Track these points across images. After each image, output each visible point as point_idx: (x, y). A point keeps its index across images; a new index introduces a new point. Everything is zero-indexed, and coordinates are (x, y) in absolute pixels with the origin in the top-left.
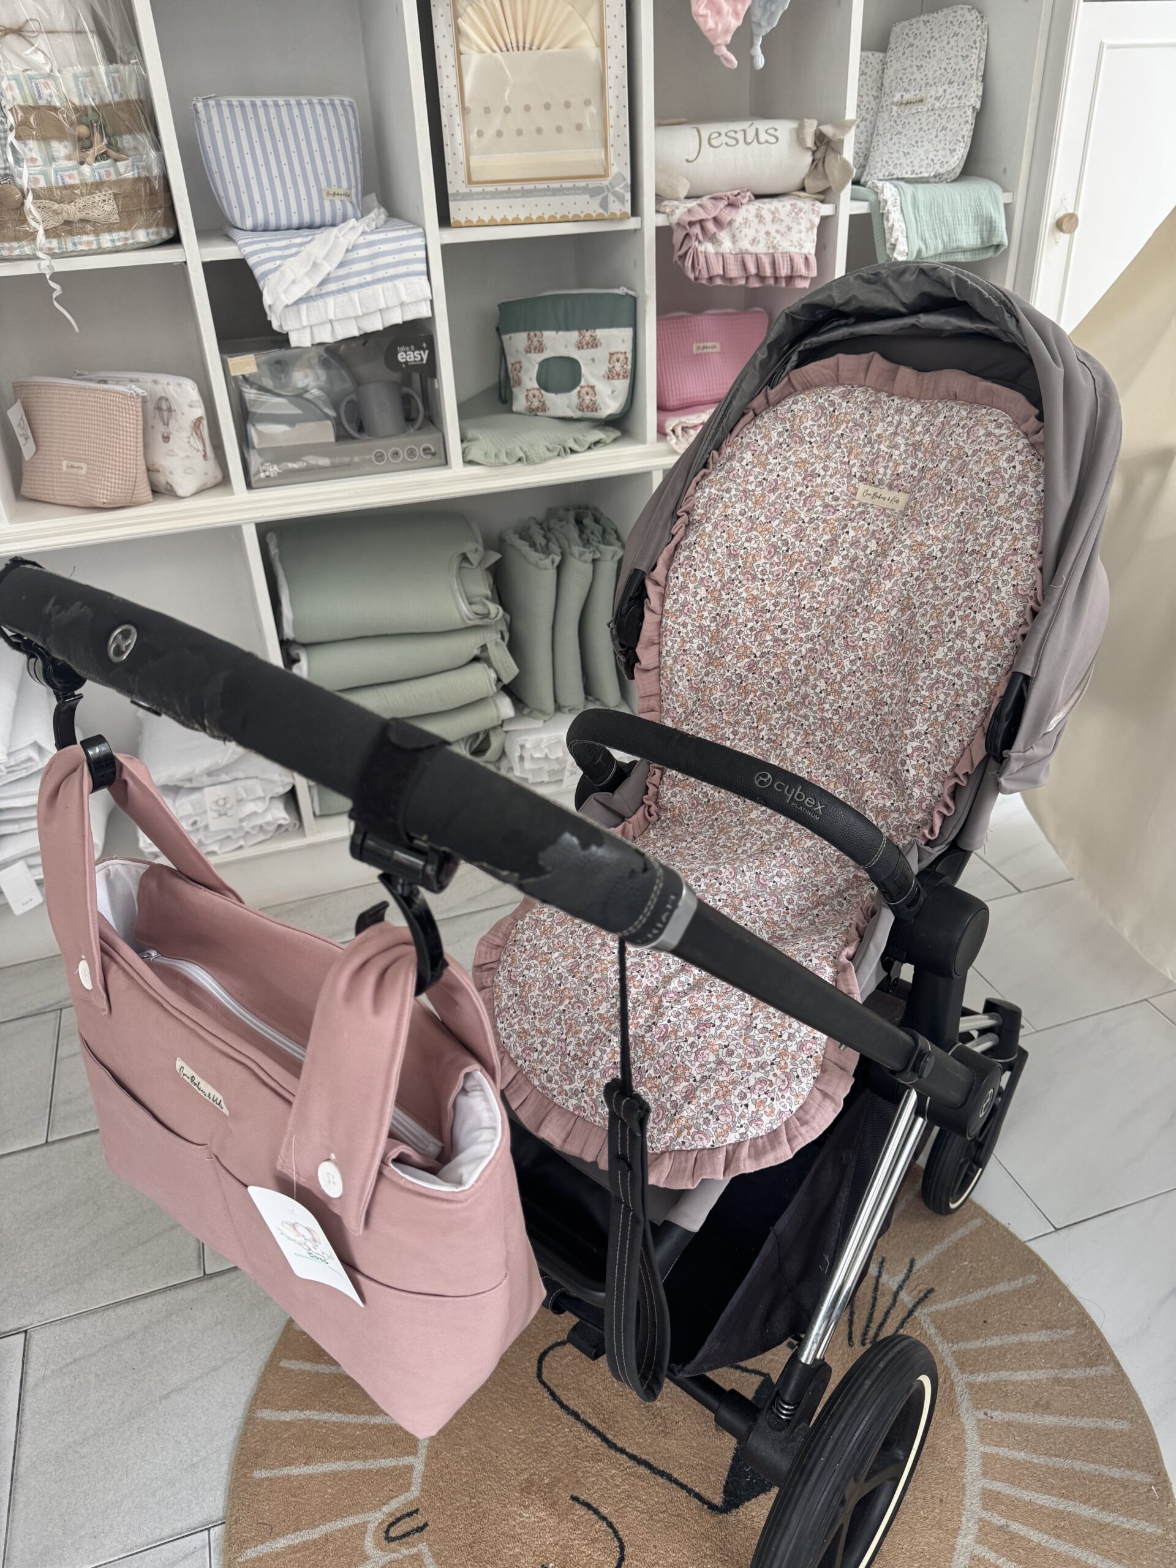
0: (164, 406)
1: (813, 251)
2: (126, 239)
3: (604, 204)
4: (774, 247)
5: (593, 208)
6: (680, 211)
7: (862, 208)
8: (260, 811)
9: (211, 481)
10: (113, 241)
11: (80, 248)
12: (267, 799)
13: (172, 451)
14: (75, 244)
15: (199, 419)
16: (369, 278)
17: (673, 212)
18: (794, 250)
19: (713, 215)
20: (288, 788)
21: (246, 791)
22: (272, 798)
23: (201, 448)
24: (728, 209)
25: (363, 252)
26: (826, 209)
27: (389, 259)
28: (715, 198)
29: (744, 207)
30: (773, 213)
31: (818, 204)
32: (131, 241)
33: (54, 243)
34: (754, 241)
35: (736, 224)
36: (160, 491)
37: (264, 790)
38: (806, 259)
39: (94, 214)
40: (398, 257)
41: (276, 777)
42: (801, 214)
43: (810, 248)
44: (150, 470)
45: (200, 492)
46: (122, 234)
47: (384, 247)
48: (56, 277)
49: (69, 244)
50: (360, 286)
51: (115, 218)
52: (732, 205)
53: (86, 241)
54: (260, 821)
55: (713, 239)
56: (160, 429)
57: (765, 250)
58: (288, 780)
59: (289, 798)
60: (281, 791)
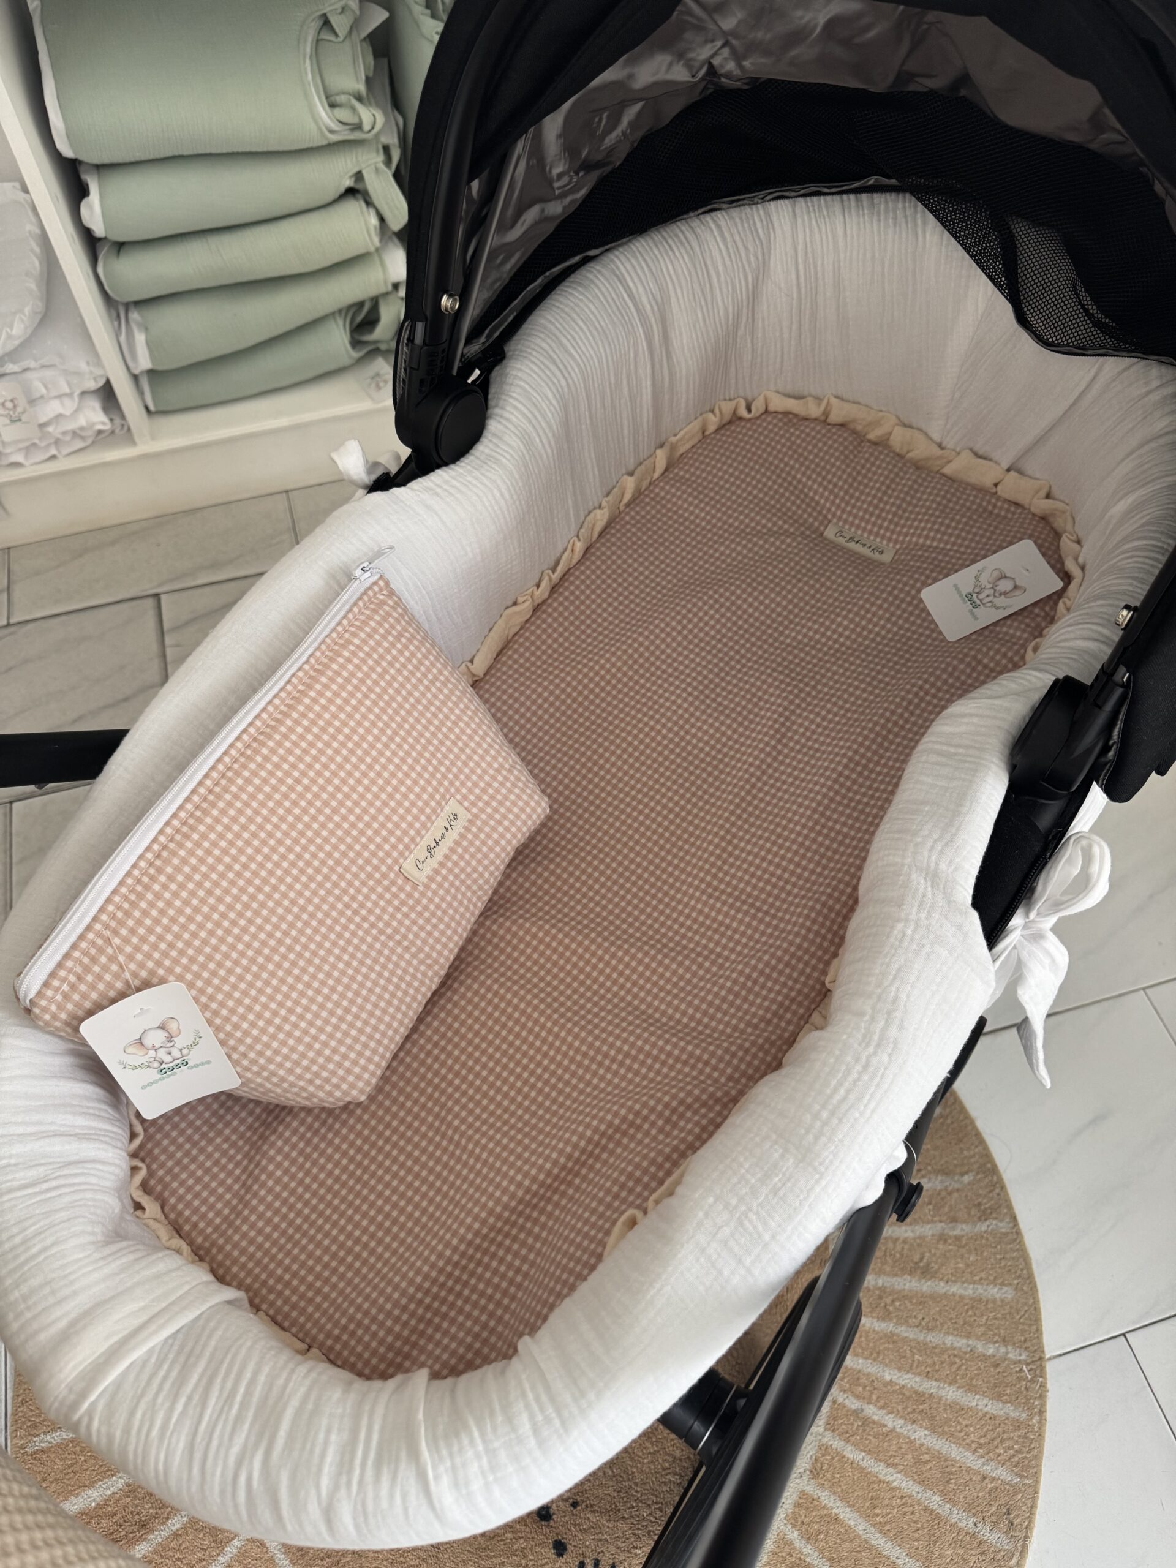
8: (68, 413)
12: (77, 397)
20: (101, 382)
21: (44, 387)
22: (83, 393)
37: (69, 384)
41: (83, 366)
54: (71, 426)
58: (98, 372)
59: (107, 394)
60: (92, 385)
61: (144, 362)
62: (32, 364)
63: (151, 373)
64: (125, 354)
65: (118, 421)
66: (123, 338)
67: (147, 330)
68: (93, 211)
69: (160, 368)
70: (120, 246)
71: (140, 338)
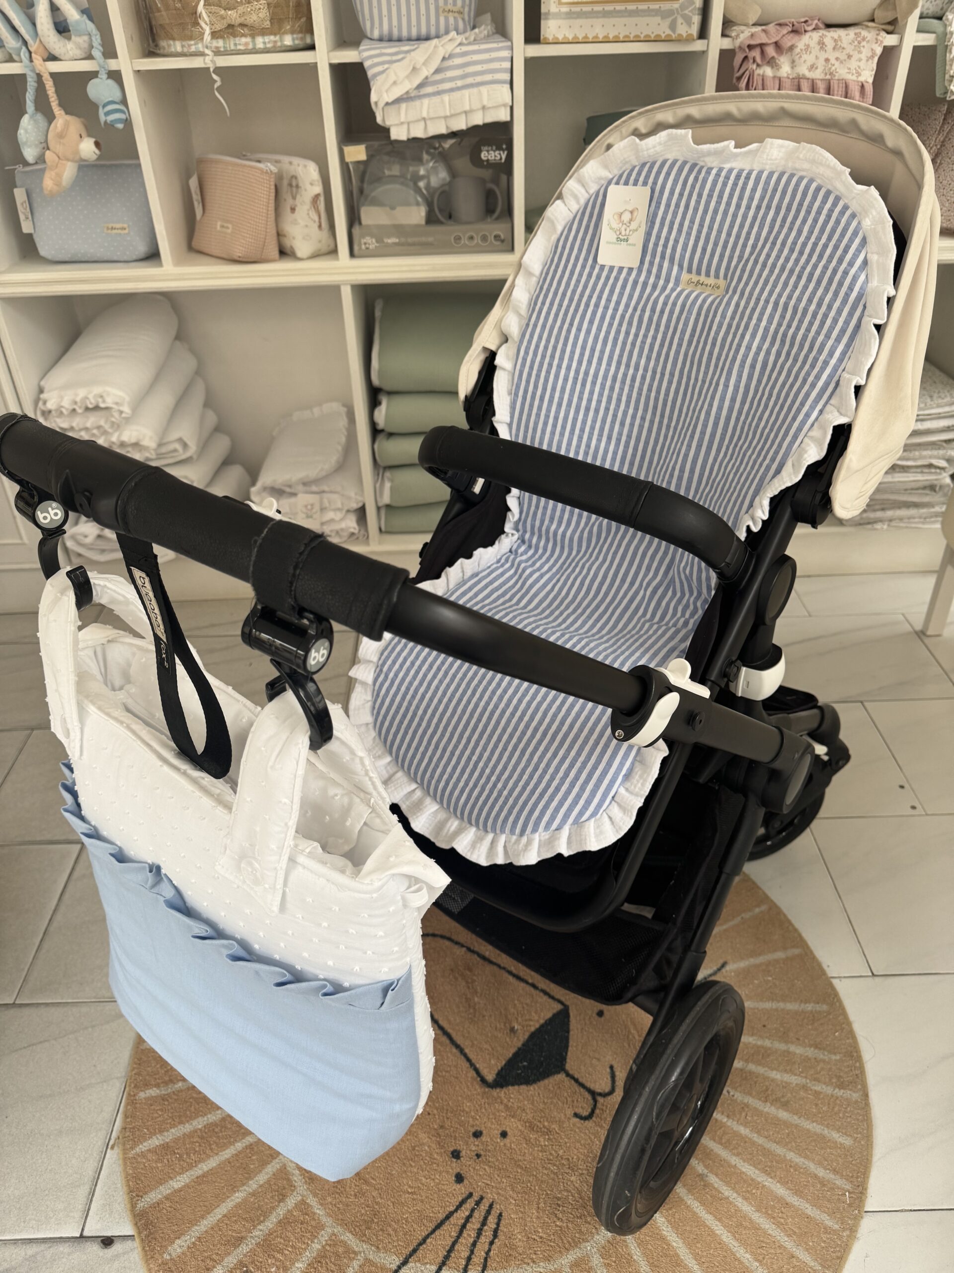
0: (294, 184)
1: (871, 80)
2: (275, 42)
3: (673, 26)
4: (831, 74)
5: (663, 30)
6: (743, 35)
7: (927, 40)
8: (336, 519)
9: (325, 249)
10: (264, 43)
11: (239, 47)
12: (344, 512)
13: (296, 220)
14: (235, 45)
15: (317, 196)
16: (459, 83)
17: (738, 36)
18: (849, 77)
19: (774, 40)
20: (360, 505)
21: (329, 503)
22: (348, 511)
23: (316, 219)
24: (792, 35)
25: (458, 61)
26: (891, 40)
27: (478, 68)
28: (780, 25)
29: (808, 35)
30: (835, 41)
31: (883, 34)
32: (279, 44)
33: (220, 43)
34: (812, 67)
35: (797, 50)
36: (284, 253)
37: (342, 504)
38: (862, 86)
39: (253, 19)
40: (486, 67)
41: (352, 494)
42: (864, 43)
43: (868, 76)
44: (279, 235)
45: (315, 256)
46: (272, 38)
47: (476, 57)
48: (218, 70)
49: (231, 43)
50: (452, 90)
51: (267, 24)
52: (795, 31)
53: (243, 42)
54: (337, 527)
55: (771, 62)
56: (290, 202)
57: (822, 76)
58: (360, 498)
59: (361, 513)
60: (355, 506)
61: (386, 499)
62: (326, 488)
63: (388, 506)
64: (377, 493)
65: (362, 532)
66: (378, 485)
67: (392, 480)
68: (381, 415)
69: (394, 504)
70: (391, 435)
71: (388, 485)
